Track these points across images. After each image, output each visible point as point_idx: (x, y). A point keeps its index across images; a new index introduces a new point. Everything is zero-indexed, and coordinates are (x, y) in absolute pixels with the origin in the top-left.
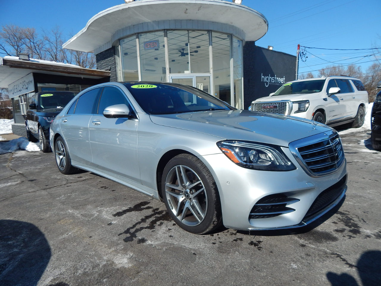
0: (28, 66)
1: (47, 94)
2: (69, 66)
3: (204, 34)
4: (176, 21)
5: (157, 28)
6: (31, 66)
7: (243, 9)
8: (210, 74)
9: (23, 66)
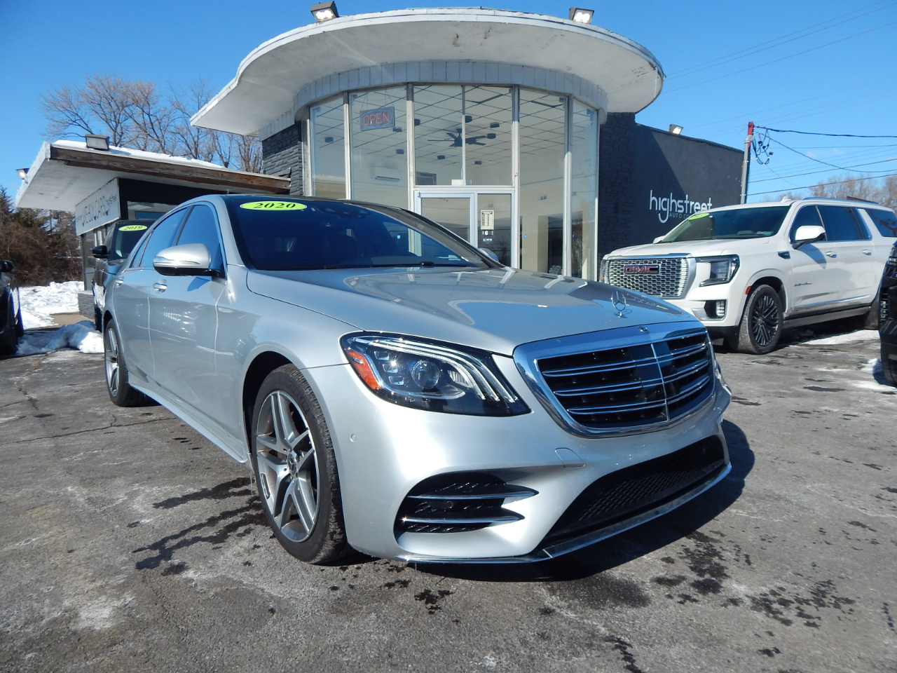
0: (105, 163)
1: (135, 226)
2: (198, 164)
3: (501, 95)
4: (434, 64)
5: (391, 81)
6: (111, 164)
7: (594, 34)
8: (513, 189)
9: (94, 162)
